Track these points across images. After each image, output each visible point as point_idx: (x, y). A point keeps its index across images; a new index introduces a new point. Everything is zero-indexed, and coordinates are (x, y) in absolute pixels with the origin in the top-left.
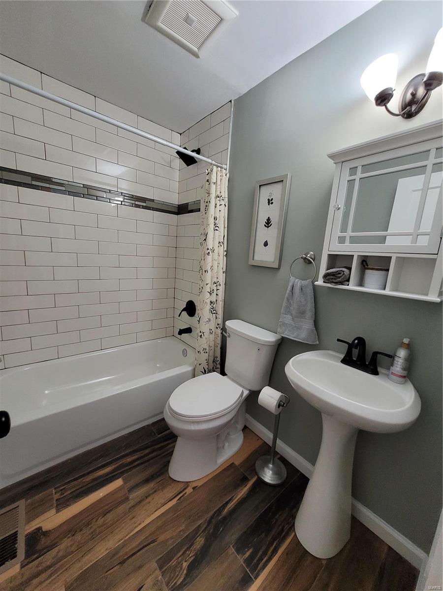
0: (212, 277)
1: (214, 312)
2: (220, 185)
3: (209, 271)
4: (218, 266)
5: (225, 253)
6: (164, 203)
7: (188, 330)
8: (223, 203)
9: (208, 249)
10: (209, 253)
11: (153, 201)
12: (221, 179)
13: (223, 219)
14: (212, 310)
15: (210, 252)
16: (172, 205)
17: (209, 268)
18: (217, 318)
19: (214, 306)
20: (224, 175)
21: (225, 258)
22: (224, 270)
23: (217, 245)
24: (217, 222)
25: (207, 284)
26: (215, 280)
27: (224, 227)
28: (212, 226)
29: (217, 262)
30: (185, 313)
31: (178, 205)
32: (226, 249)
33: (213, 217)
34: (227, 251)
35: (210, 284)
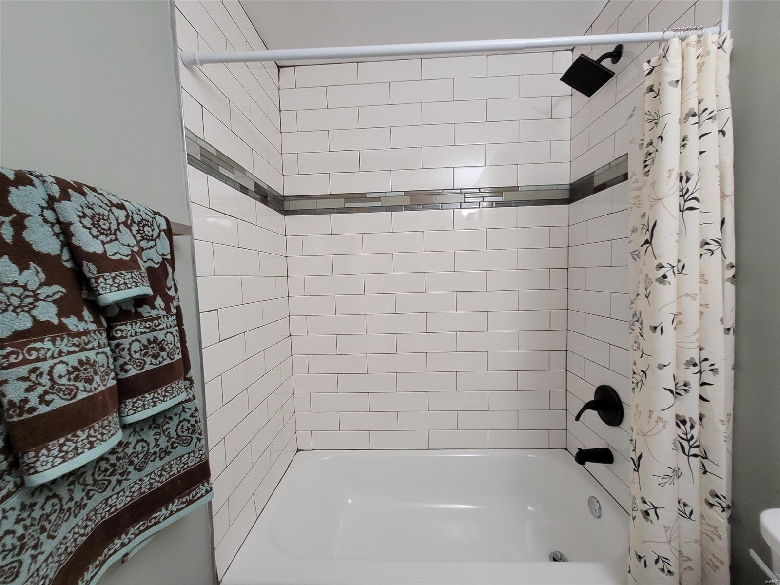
0: (680, 347)
1: (695, 451)
2: (698, 81)
3: (668, 328)
4: (702, 313)
5: (732, 272)
6: (538, 189)
7: (604, 456)
8: (712, 127)
9: (660, 266)
10: (665, 277)
11: (515, 189)
12: (700, 67)
13: (717, 173)
14: (685, 443)
15: (670, 274)
16: (555, 187)
17: (665, 319)
18: (705, 472)
19: (695, 432)
20: (713, 48)
21: (731, 288)
22: (730, 322)
23: (697, 250)
24: (691, 185)
25: (662, 367)
26: (695, 355)
27: (723, 196)
28: (672, 201)
29: (698, 301)
30: (592, 416)
31: (570, 184)
32: (731, 258)
33: (675, 176)
34: (737, 266)
35: (673, 364)
